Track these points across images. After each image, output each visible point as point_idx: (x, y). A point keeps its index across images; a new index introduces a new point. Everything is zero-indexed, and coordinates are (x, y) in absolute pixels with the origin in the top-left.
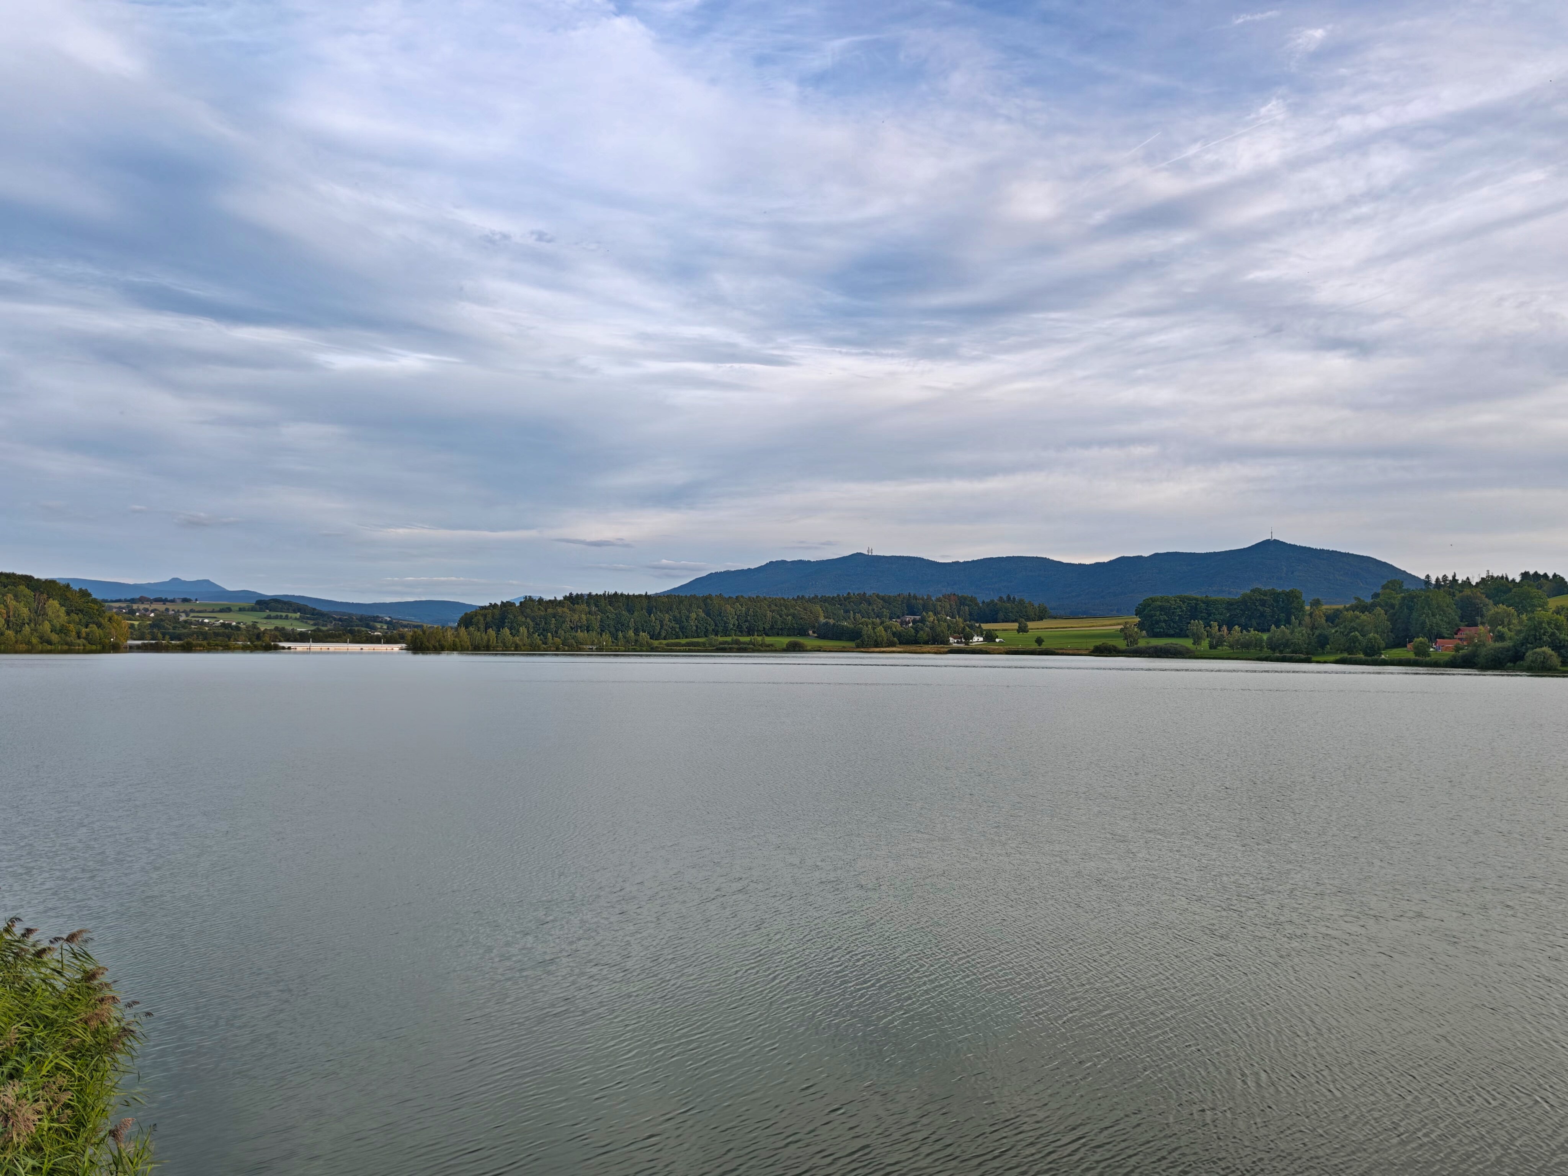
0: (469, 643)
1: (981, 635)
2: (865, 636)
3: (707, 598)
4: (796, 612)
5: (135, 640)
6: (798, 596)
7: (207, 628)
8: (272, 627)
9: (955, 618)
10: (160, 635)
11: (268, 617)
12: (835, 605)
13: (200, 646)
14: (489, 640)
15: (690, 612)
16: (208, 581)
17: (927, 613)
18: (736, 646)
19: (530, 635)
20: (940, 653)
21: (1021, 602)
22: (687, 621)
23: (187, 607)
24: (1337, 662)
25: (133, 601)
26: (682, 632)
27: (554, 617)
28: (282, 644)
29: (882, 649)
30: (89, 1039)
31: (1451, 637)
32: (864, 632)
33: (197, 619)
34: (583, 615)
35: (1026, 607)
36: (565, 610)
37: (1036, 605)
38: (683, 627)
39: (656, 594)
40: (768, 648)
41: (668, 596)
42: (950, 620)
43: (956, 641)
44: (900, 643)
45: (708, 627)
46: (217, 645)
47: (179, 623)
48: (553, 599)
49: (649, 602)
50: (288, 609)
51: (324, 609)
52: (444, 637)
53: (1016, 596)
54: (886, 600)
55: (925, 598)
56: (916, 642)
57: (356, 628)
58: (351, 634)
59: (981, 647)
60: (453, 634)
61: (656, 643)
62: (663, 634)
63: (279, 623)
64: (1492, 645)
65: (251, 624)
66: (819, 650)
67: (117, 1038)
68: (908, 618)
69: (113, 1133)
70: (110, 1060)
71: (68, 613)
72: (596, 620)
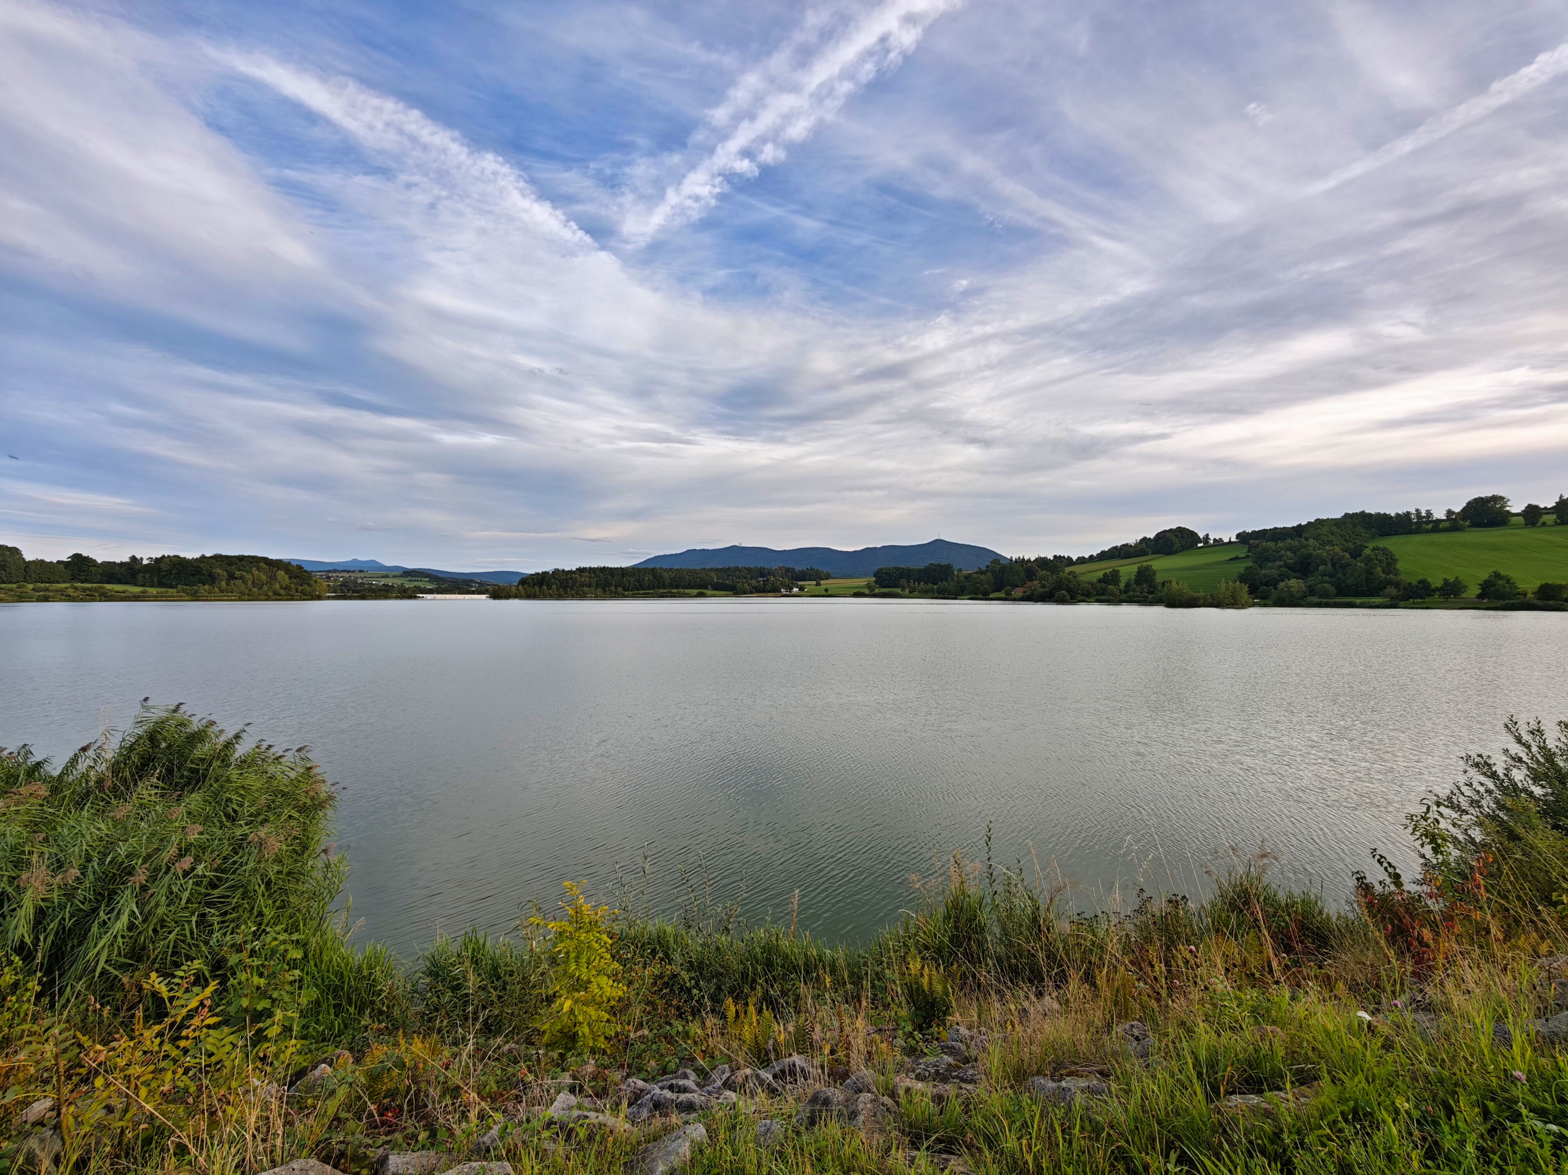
0: (524, 594)
1: (797, 588)
3: (654, 569)
4: (702, 576)
5: (331, 593)
6: (703, 568)
7: (374, 587)
8: (413, 586)
9: (784, 579)
10: (346, 591)
11: (410, 581)
12: (722, 573)
13: (371, 597)
14: (535, 592)
15: (645, 577)
16: (375, 560)
17: (770, 577)
19: (558, 589)
20: (777, 597)
21: (817, 570)
22: (643, 582)
23: (362, 575)
24: (969, 599)
25: (329, 571)
26: (641, 587)
27: (571, 580)
28: (418, 595)
29: (747, 595)
30: (308, 801)
31: (1022, 587)
32: (738, 587)
33: (368, 582)
34: (586, 579)
35: (820, 573)
36: (577, 576)
37: (825, 572)
38: (641, 585)
39: (626, 567)
40: (687, 596)
41: (633, 568)
42: (782, 581)
43: (785, 591)
45: (655, 584)
46: (380, 596)
47: (358, 583)
48: (570, 570)
49: (622, 571)
50: (422, 576)
51: (442, 576)
52: (510, 590)
53: (815, 568)
54: (749, 570)
55: (769, 569)
56: (764, 591)
57: (461, 586)
58: (458, 589)
59: (797, 594)
60: (515, 589)
61: (626, 593)
62: (630, 588)
63: (417, 584)
64: (1040, 590)
65: (400, 584)
66: (714, 596)
67: (325, 802)
68: (760, 579)
69: (325, 851)
70: (321, 814)
71: (290, 578)
72: (594, 581)
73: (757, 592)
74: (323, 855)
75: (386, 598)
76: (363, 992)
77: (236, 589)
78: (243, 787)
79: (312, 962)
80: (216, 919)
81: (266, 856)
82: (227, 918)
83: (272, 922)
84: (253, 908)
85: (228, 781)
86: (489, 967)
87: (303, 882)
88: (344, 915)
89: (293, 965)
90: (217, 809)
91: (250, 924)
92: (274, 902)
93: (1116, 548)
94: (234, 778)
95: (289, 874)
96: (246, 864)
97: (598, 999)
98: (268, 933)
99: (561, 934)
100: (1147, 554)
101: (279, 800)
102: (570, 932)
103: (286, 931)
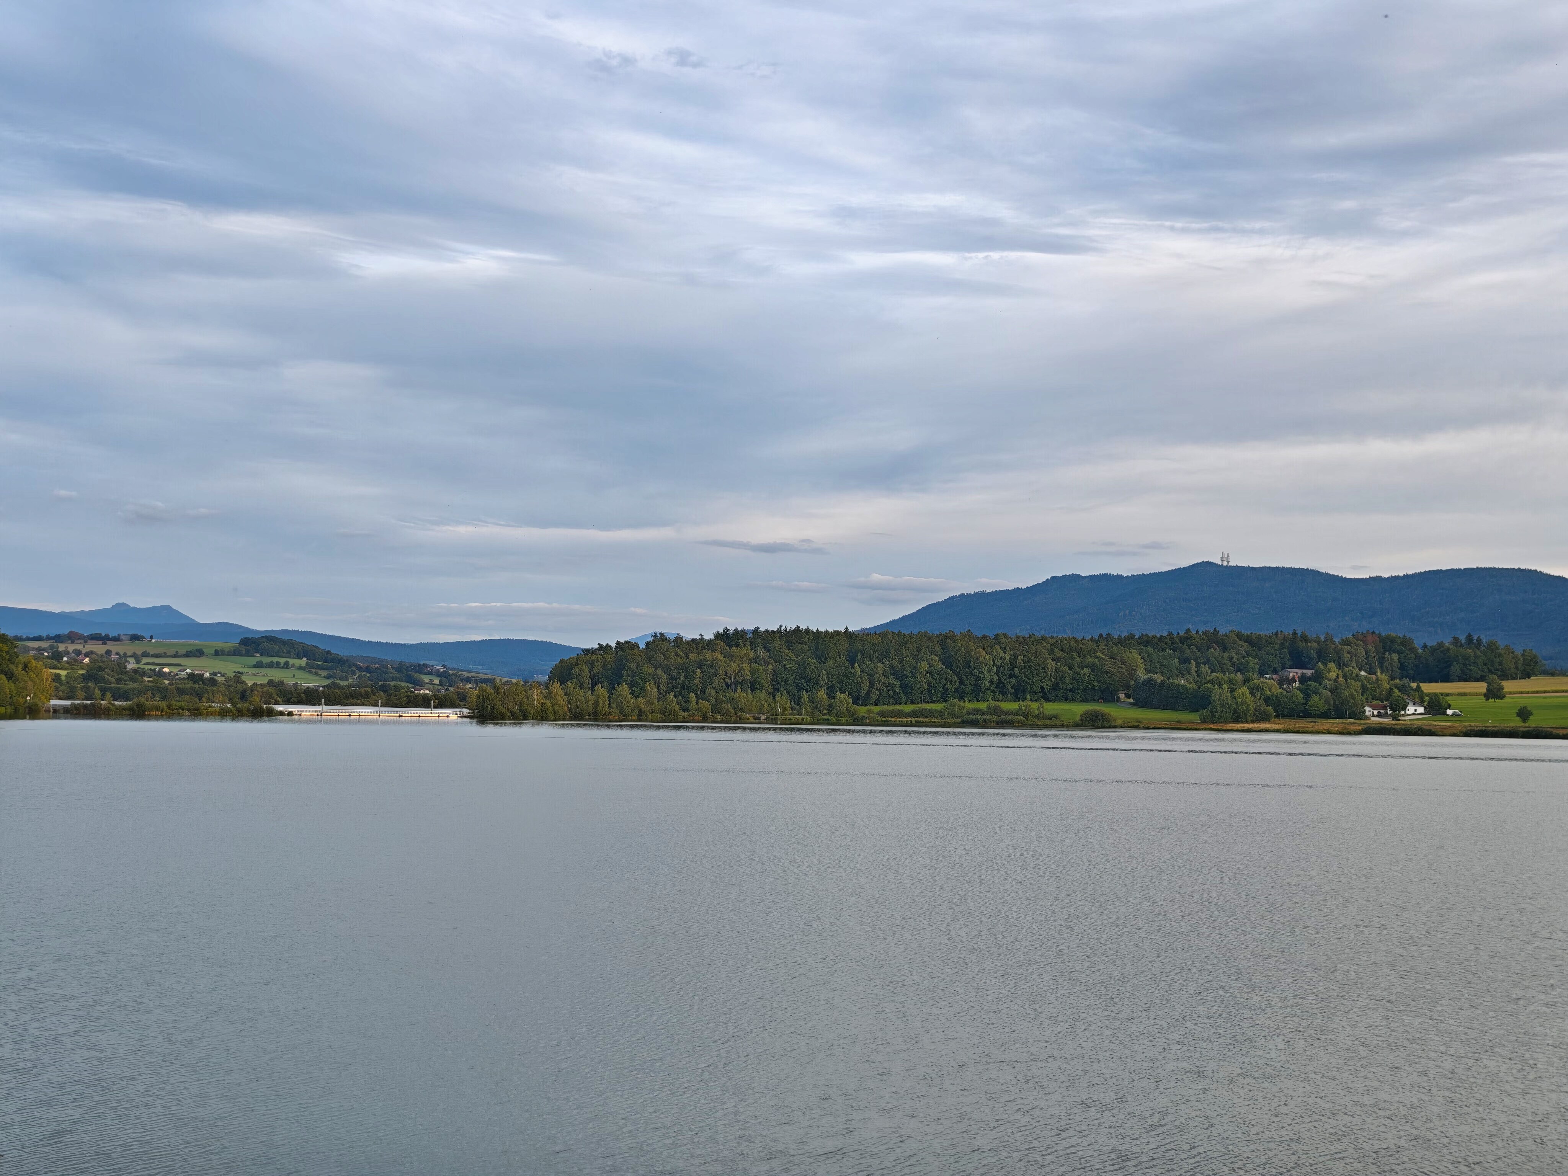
0: (566, 709)
1: (1421, 703)
2: (1217, 704)
3: (945, 637)
4: (1097, 661)
5: (61, 699)
6: (1101, 635)
7: (167, 682)
8: (265, 681)
9: (1375, 673)
10: (98, 692)
11: (259, 665)
12: (1164, 650)
13: (157, 710)
14: (597, 704)
15: (917, 660)
16: (168, 608)
17: (1326, 665)
18: (995, 718)
19: (661, 695)
20: (1349, 733)
21: (1492, 647)
22: (914, 676)
23: (138, 648)
25: (59, 638)
26: (906, 694)
27: (700, 667)
28: (278, 708)
29: (1247, 726)
32: (1215, 697)
33: (152, 667)
34: (745, 665)
35: (1500, 655)
36: (718, 655)
37: (1519, 652)
38: (906, 685)
39: (863, 630)
40: (1049, 722)
41: (882, 635)
42: (1366, 677)
43: (1375, 712)
44: (1278, 716)
45: (948, 685)
46: (182, 708)
47: (126, 673)
48: (698, 637)
50: (289, 652)
52: (527, 697)
53: (1482, 637)
54: (1254, 642)
55: (1322, 638)
56: (1306, 714)
57: (392, 684)
58: (385, 692)
59: (1420, 723)
60: (541, 693)
61: (862, 711)
62: (874, 695)
63: (276, 675)
65: (232, 675)
66: (1136, 725)
68: (1292, 673)
72: (765, 673)
75: (196, 714)
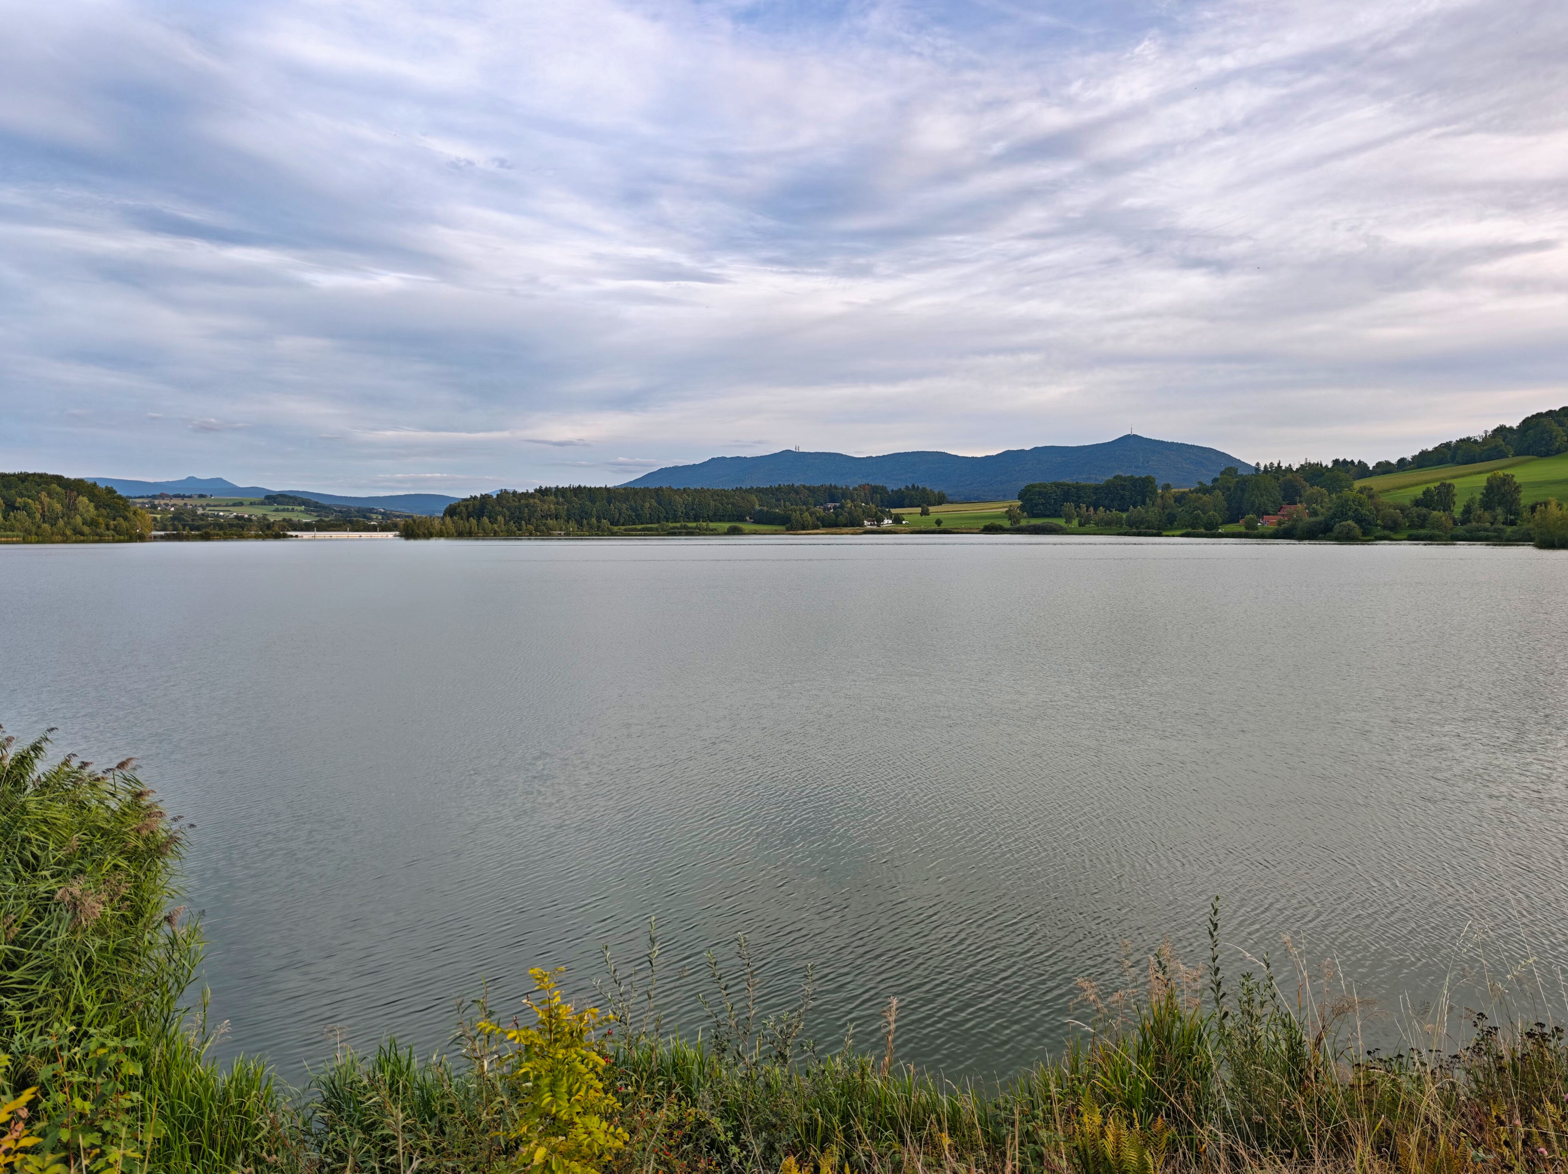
0: (453, 530)
1: (891, 518)
2: (794, 521)
3: (658, 489)
4: (735, 501)
5: (158, 531)
6: (737, 488)
7: (222, 520)
8: (281, 518)
9: (869, 504)
10: (180, 526)
11: (277, 510)
12: (768, 495)
13: (217, 536)
15: (643, 501)
16: (221, 478)
17: (846, 500)
18: (684, 531)
19: (506, 523)
20: (857, 534)
21: (924, 490)
22: (642, 510)
23: (204, 502)
24: (1182, 536)
25: (154, 497)
26: (638, 519)
27: (527, 507)
28: (289, 533)
29: (808, 532)
30: (140, 844)
31: (1275, 514)
32: (793, 518)
33: (213, 512)
34: (552, 506)
35: (928, 494)
36: (537, 501)
37: (936, 492)
38: (638, 515)
39: (615, 487)
40: (712, 532)
41: (625, 489)
42: (865, 506)
43: (869, 523)
45: (660, 514)
46: (232, 534)
47: (197, 516)
48: (525, 491)
49: (609, 494)
50: (294, 502)
51: (326, 502)
52: (432, 525)
53: (920, 485)
54: (812, 490)
55: (844, 487)
56: (836, 525)
57: (355, 519)
58: (351, 523)
59: (890, 528)
60: (440, 523)
61: (615, 529)
62: (622, 520)
63: (287, 515)
64: (1308, 519)
65: (261, 516)
66: (756, 533)
67: (166, 845)
68: (830, 505)
69: (169, 919)
70: (160, 864)
71: (97, 508)
72: (563, 509)
73: (824, 526)
74: (166, 927)
75: (241, 537)
76: (231, 1130)
77: (18, 524)
78: (45, 821)
79: (156, 1084)
80: (16, 1014)
81: (84, 922)
82: (32, 1013)
83: (96, 1022)
84: (67, 1001)
85: (24, 809)
86: (417, 1100)
87: (138, 965)
88: (199, 1017)
89: (131, 1083)
90: (10, 851)
91: (64, 1022)
92: (98, 992)
93: (1447, 445)
94: (31, 806)
95: (117, 951)
96: (55, 934)
97: (585, 1150)
98: (91, 1036)
99: (527, 1048)
100: (1505, 456)
101: (98, 841)
102: (541, 1047)
103: (117, 1035)
